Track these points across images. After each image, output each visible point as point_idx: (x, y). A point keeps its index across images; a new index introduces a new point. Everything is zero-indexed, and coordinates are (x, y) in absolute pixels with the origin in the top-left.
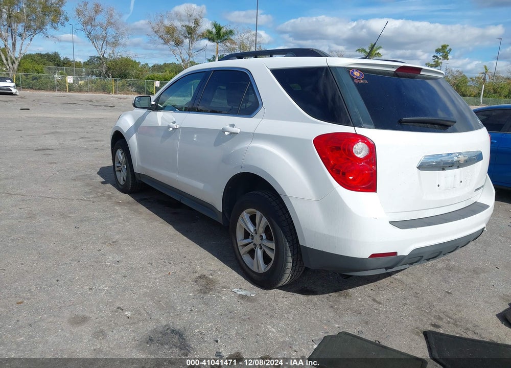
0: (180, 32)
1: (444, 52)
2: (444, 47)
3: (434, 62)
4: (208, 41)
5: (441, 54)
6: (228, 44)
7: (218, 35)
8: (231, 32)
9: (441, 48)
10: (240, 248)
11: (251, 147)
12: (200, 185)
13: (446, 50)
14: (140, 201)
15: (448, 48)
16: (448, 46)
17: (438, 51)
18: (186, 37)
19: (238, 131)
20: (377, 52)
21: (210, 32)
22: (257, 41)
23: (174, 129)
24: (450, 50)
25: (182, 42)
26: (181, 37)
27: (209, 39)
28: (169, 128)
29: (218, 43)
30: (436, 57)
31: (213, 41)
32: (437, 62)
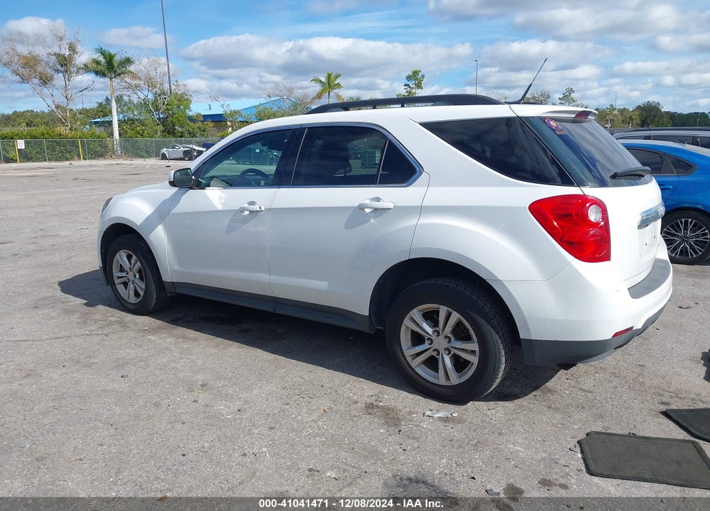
0: (47, 63)
1: (417, 79)
2: (415, 73)
3: (407, 92)
4: (95, 75)
5: (413, 82)
6: (128, 80)
7: (109, 66)
8: (128, 61)
9: (411, 74)
10: (409, 359)
11: (421, 225)
12: (323, 285)
13: (419, 77)
14: (175, 322)
15: (420, 74)
16: (420, 71)
17: (409, 78)
18: (57, 71)
19: (391, 206)
20: (336, 82)
21: (98, 63)
22: (171, 73)
23: (251, 212)
24: (423, 76)
25: (51, 78)
26: (49, 71)
27: (97, 73)
28: (243, 212)
29: (111, 79)
30: (408, 85)
31: (104, 75)
32: (411, 92)
